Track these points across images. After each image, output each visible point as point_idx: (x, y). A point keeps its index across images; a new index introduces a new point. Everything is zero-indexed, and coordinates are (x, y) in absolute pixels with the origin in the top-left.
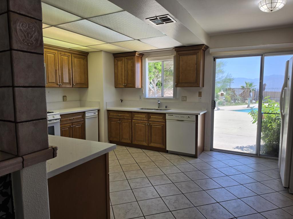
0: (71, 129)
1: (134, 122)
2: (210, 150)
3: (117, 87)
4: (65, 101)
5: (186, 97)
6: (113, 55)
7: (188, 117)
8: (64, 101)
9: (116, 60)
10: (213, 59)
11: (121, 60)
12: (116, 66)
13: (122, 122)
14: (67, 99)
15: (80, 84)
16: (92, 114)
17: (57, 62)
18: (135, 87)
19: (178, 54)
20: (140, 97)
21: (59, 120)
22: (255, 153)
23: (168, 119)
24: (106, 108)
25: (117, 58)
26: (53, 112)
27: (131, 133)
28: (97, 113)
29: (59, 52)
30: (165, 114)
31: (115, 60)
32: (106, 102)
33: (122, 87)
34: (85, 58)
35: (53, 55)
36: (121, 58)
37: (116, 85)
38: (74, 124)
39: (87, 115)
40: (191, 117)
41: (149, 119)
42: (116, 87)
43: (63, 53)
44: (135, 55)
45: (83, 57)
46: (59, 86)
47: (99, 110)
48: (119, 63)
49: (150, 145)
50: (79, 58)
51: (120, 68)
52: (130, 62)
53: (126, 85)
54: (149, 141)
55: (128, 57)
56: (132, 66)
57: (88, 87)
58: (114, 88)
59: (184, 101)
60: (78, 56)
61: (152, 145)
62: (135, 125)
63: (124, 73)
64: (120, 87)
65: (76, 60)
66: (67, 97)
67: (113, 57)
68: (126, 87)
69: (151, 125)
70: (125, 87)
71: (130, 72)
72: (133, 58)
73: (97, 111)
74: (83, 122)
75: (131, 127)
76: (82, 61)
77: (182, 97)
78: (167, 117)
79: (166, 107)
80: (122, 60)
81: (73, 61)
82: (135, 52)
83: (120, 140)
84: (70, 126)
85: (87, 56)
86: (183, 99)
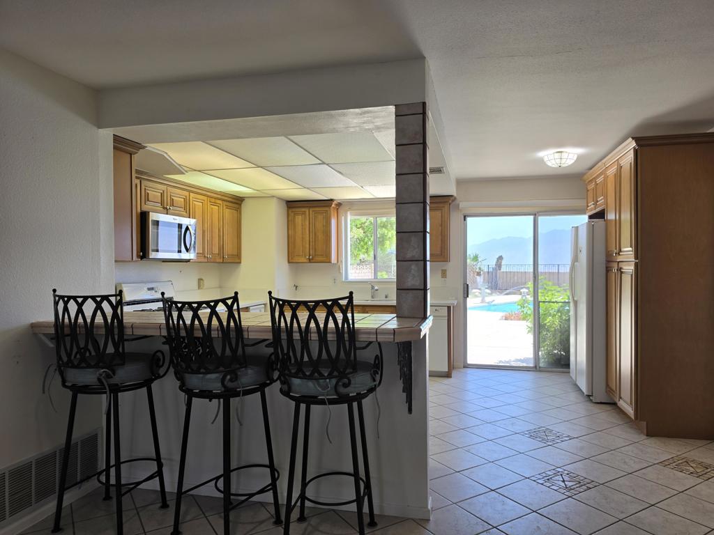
2: (464, 367)
3: (293, 261)
4: (201, 289)
6: (286, 203)
7: (436, 310)
8: (199, 288)
9: (293, 212)
10: (463, 217)
11: (302, 212)
12: (290, 224)
14: (204, 285)
15: (233, 255)
17: (206, 216)
18: (330, 262)
20: (335, 280)
22: (532, 365)
25: (294, 210)
31: (290, 212)
33: (305, 261)
34: (238, 207)
36: (303, 210)
37: (290, 258)
40: (440, 310)
42: (289, 262)
44: (331, 206)
45: (233, 205)
48: (299, 219)
50: (228, 207)
51: (299, 228)
52: (320, 217)
53: (312, 259)
55: (317, 209)
56: (325, 224)
57: (240, 263)
58: (286, 263)
63: (308, 236)
64: (300, 261)
65: (227, 212)
66: (205, 281)
68: (312, 261)
70: (310, 262)
71: (320, 236)
72: (327, 210)
73: (264, 306)
76: (233, 213)
79: (386, 297)
80: (304, 213)
82: (332, 200)
85: (241, 204)
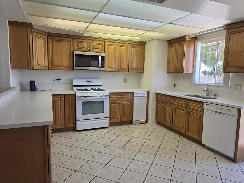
0: (120, 105)
1: (175, 107)
4: (125, 83)
5: (240, 85)
6: (167, 42)
7: (228, 110)
9: (170, 46)
11: (173, 46)
12: (169, 52)
13: (166, 105)
14: (126, 81)
15: (136, 69)
16: (141, 95)
17: (116, 52)
18: (183, 72)
19: (229, 33)
20: (191, 83)
21: (108, 97)
23: (205, 109)
24: (155, 91)
26: (105, 90)
27: (172, 117)
28: (146, 95)
29: (118, 44)
30: (203, 102)
32: (155, 86)
33: (172, 72)
34: (142, 47)
35: (114, 46)
36: (174, 44)
37: (168, 70)
38: (122, 101)
39: (135, 95)
40: (231, 110)
41: (188, 106)
42: (168, 72)
43: (122, 44)
44: (185, 40)
45: (141, 46)
46: (116, 71)
47: (148, 93)
48: (172, 49)
49: (187, 134)
50: (137, 47)
51: (172, 54)
52: (180, 47)
53: (175, 70)
54: (186, 129)
55: (179, 43)
56: (182, 50)
57: (143, 72)
58: (166, 73)
59: (238, 89)
60: (135, 46)
61: (189, 134)
62: (175, 110)
65: (133, 50)
66: (127, 80)
67: (168, 44)
68: (175, 72)
69: (190, 113)
71: (179, 57)
72: (183, 43)
73: (146, 92)
74: (131, 101)
75: (172, 111)
76: (139, 50)
77: (236, 85)
78: (205, 106)
79: (215, 95)
81: (130, 50)
82: (185, 36)
83: (163, 122)
84: (119, 102)
85: (145, 45)
86: (236, 88)
